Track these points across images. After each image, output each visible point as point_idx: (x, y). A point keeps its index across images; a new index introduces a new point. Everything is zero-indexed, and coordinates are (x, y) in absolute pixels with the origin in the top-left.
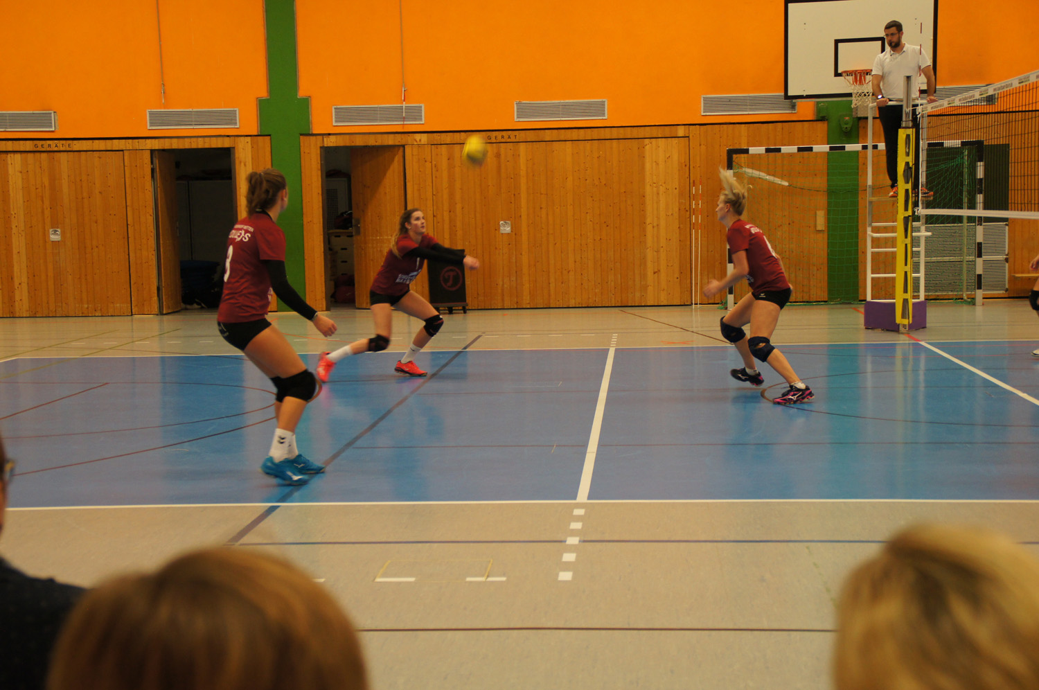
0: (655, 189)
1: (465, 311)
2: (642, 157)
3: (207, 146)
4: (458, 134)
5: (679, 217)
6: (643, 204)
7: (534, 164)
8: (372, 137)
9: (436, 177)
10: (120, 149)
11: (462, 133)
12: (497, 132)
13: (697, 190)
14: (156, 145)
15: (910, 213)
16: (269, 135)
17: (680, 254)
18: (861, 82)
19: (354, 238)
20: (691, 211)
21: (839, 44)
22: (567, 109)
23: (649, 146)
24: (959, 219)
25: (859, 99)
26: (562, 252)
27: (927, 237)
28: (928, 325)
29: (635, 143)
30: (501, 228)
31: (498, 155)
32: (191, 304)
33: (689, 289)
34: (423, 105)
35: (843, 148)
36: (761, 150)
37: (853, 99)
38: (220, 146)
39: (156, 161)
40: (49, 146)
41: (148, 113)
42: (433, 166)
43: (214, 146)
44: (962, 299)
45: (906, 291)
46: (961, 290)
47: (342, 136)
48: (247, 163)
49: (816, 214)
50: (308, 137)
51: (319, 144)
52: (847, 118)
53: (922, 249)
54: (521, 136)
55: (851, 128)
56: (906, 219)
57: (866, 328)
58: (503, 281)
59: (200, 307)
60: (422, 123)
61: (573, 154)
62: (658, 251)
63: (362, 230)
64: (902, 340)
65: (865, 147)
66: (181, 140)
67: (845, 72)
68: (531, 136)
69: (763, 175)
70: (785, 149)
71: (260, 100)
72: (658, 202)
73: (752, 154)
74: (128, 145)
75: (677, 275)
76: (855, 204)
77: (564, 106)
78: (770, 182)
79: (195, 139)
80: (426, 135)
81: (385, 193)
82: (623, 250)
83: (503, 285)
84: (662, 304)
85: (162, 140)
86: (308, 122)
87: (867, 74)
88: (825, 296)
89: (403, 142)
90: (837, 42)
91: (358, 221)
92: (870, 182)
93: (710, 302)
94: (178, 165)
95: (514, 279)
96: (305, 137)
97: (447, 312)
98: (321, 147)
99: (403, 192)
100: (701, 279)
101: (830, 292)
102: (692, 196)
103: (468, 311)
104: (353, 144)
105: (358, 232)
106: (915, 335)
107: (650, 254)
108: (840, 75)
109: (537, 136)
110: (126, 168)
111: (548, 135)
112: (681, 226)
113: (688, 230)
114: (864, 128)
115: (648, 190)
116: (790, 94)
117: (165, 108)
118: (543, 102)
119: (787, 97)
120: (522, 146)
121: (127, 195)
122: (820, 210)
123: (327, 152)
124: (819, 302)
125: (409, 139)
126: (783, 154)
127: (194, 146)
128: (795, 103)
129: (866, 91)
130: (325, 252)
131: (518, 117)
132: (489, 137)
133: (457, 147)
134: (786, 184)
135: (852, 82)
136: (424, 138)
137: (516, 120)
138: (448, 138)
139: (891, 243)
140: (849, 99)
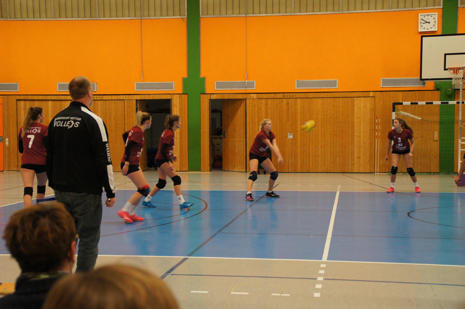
2: (353, 105)
3: (160, 98)
4: (270, 94)
5: (370, 133)
6: (353, 126)
7: (304, 108)
8: (233, 95)
9: (260, 113)
10: (123, 99)
11: (272, 94)
12: (288, 94)
13: (378, 121)
14: (138, 98)
16: (187, 94)
17: (370, 149)
18: (456, 73)
19: (223, 139)
20: (375, 130)
21: (447, 56)
22: (320, 84)
23: (356, 101)
25: (456, 80)
26: (315, 148)
29: (350, 99)
30: (288, 136)
31: (288, 104)
32: (151, 167)
33: (374, 166)
34: (255, 81)
35: (448, 103)
36: (409, 103)
37: (453, 80)
38: (166, 98)
39: (138, 105)
41: (135, 84)
42: (259, 108)
43: (163, 98)
47: (219, 94)
48: (177, 106)
49: (434, 133)
50: (204, 95)
51: (209, 98)
52: (450, 89)
54: (298, 95)
55: (452, 94)
57: (458, 186)
58: (288, 160)
59: (154, 168)
60: (254, 89)
61: (321, 104)
62: (359, 148)
63: (226, 136)
65: (458, 103)
66: (149, 96)
67: (449, 68)
68: (303, 95)
69: (409, 114)
70: (420, 103)
71: (184, 79)
72: (360, 126)
73: (405, 105)
74: (126, 97)
75: (368, 159)
76: (453, 129)
77: (318, 82)
78: (412, 118)
79: (155, 95)
80: (256, 94)
81: (237, 120)
82: (344, 147)
83: (289, 162)
84: (361, 172)
85: (141, 96)
86: (204, 88)
87: (460, 69)
88: (438, 170)
89: (245, 98)
90: (445, 55)
91: (225, 132)
92: (460, 119)
93: (383, 172)
94: (147, 106)
95: (293, 159)
96: (203, 95)
97: (263, 173)
98: (209, 99)
99: (245, 119)
100: (379, 161)
101: (440, 169)
102: (376, 124)
104: (223, 98)
105: (225, 137)
107: (356, 149)
108: (447, 70)
109: (306, 95)
110: (125, 107)
111: (310, 95)
112: (371, 137)
113: (374, 139)
114: (458, 94)
115: (356, 120)
116: (423, 78)
117: (142, 82)
118: (309, 80)
119: (421, 79)
120: (299, 100)
121: (125, 119)
122: (436, 131)
123: (212, 102)
124: (435, 173)
125: (248, 96)
126: (419, 105)
127: (155, 98)
128: (425, 82)
129: (459, 77)
130: (210, 146)
132: (284, 96)
133: (270, 100)
134: (420, 119)
135: (452, 73)
136: (255, 96)
137: (296, 88)
138: (265, 96)
140: (451, 80)
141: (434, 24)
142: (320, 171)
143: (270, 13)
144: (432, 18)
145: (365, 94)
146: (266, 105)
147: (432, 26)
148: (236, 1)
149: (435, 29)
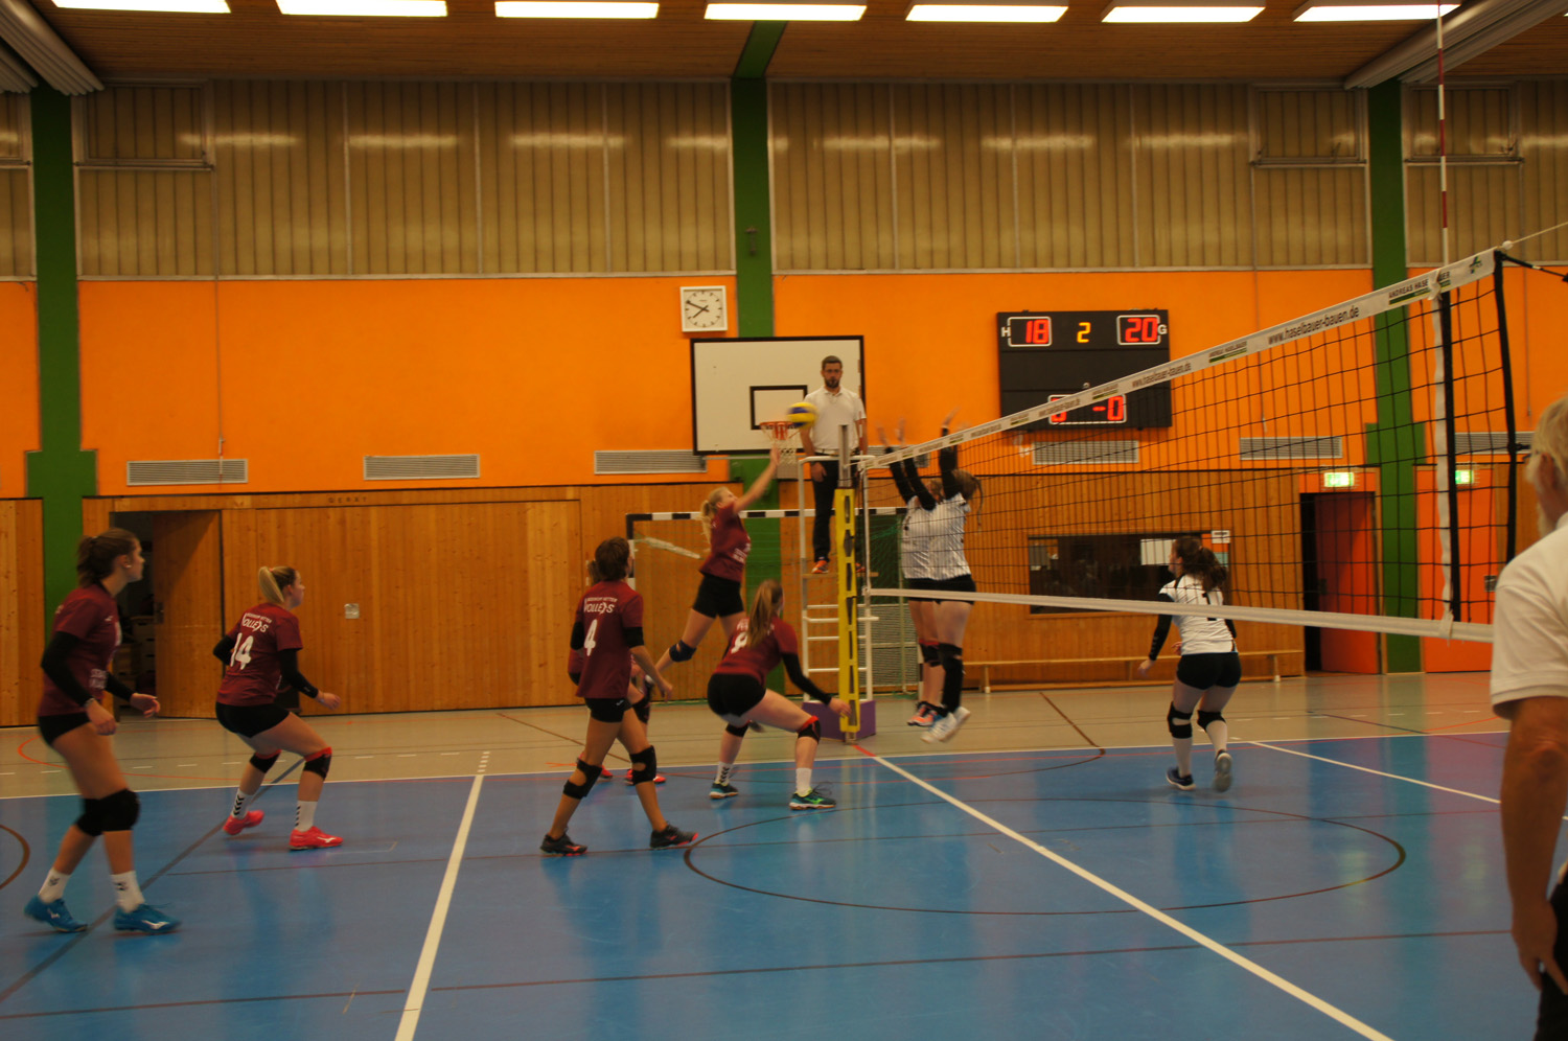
0: (539, 563)
2: (523, 524)
4: (291, 495)
6: (525, 581)
7: (388, 533)
8: (179, 500)
11: (296, 495)
12: (341, 494)
15: (853, 593)
16: (41, 498)
18: (782, 438)
21: (756, 393)
22: (431, 467)
23: (532, 511)
24: (895, 599)
26: (424, 642)
27: (873, 623)
28: (878, 730)
29: (515, 507)
30: (347, 613)
31: (342, 522)
34: (246, 460)
35: (763, 514)
36: (666, 516)
42: (259, 536)
44: (901, 692)
45: (852, 690)
46: (900, 682)
47: (139, 499)
50: (92, 501)
51: (108, 509)
53: (867, 636)
54: (372, 498)
56: (849, 601)
58: (349, 678)
60: (245, 482)
61: (437, 521)
62: (544, 639)
63: (166, 617)
64: (849, 754)
65: (791, 514)
67: (764, 424)
68: (385, 498)
69: (669, 546)
71: (28, 454)
72: (544, 579)
73: (657, 521)
77: (428, 461)
78: (677, 555)
80: (249, 497)
81: (196, 571)
82: (501, 638)
83: (349, 684)
84: (550, 704)
86: (92, 479)
89: (220, 506)
90: (753, 389)
91: (161, 606)
95: (363, 676)
96: (89, 500)
98: (110, 513)
99: (218, 568)
104: (153, 509)
105: (161, 620)
106: (865, 744)
107: (534, 641)
108: (758, 428)
109: (393, 499)
111: (407, 498)
114: (785, 491)
115: (532, 565)
116: (701, 448)
118: (401, 457)
119: (696, 452)
120: (374, 511)
125: (228, 502)
126: (694, 521)
128: (705, 460)
129: (789, 447)
131: (368, 475)
132: (331, 500)
133: (290, 513)
135: (771, 435)
136: (247, 501)
137: (366, 478)
138: (278, 501)
139: (833, 629)
140: (766, 457)
141: (718, 313)
142: (438, 704)
143: (286, 274)
144: (714, 299)
145: (553, 493)
146: (279, 527)
147: (714, 319)
148: (186, 239)
149: (722, 326)
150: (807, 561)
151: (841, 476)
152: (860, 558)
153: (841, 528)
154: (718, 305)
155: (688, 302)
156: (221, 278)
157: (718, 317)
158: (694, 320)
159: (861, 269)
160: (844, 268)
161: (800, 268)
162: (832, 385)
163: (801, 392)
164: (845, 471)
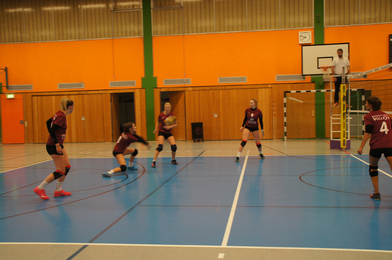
1: (203, 141)
2: (258, 94)
3: (126, 92)
4: (201, 87)
5: (269, 112)
7: (224, 96)
8: (175, 88)
9: (194, 100)
10: (102, 93)
12: (213, 87)
13: (275, 104)
14: (112, 92)
15: (345, 111)
16: (145, 88)
17: (270, 123)
18: (326, 71)
20: (273, 110)
21: (319, 59)
22: (234, 79)
23: (260, 90)
24: (356, 113)
26: (233, 123)
27: (350, 120)
28: (351, 147)
29: (255, 90)
30: (214, 116)
31: (213, 93)
33: (272, 134)
34: (190, 79)
35: (320, 91)
36: (294, 92)
37: (324, 76)
38: (130, 92)
39: (112, 97)
40: (82, 93)
41: (110, 82)
42: (194, 97)
43: (128, 92)
44: (357, 138)
45: (344, 137)
46: (357, 135)
47: (166, 88)
48: (138, 97)
51: (159, 91)
52: (321, 82)
53: (349, 123)
54: (220, 88)
55: (322, 85)
56: (344, 113)
57: (331, 149)
60: (190, 84)
61: (236, 93)
64: (343, 154)
65: (327, 91)
66: (119, 90)
67: (321, 67)
68: (223, 88)
69: (295, 99)
70: (302, 91)
71: (142, 78)
73: (292, 93)
74: (104, 92)
75: (269, 130)
76: (324, 108)
78: (297, 102)
79: (123, 90)
81: (179, 105)
83: (215, 133)
85: (114, 90)
86: (156, 84)
88: (314, 136)
89: (184, 90)
90: (318, 58)
92: (331, 101)
93: (279, 138)
94: (120, 98)
95: (218, 131)
96: (155, 89)
99: (184, 105)
100: (276, 131)
101: (316, 135)
102: (273, 106)
103: (204, 141)
104: (169, 91)
106: (347, 151)
108: (319, 68)
109: (225, 88)
110: (103, 99)
111: (229, 87)
112: (270, 114)
113: (272, 116)
114: (329, 85)
115: (260, 104)
116: (304, 74)
117: (115, 81)
118: (227, 77)
120: (221, 91)
122: (313, 110)
123: (162, 94)
124: (313, 138)
126: (301, 93)
127: (123, 92)
128: (305, 77)
131: (220, 82)
132: (211, 88)
133: (201, 91)
134: (302, 102)
135: (323, 70)
136: (191, 89)
138: (198, 89)
139: (339, 121)
140: (322, 76)
145: (265, 86)
146: (198, 95)
147: (308, 40)
148: (176, 25)
149: (310, 42)
150: (332, 103)
151: (342, 80)
152: (347, 103)
153: (342, 94)
154: (309, 36)
155: (301, 36)
156: (185, 34)
157: (309, 39)
158: (302, 40)
159: (349, 25)
160: (344, 25)
161: (332, 25)
162: (340, 56)
163: (331, 58)
164: (343, 79)
